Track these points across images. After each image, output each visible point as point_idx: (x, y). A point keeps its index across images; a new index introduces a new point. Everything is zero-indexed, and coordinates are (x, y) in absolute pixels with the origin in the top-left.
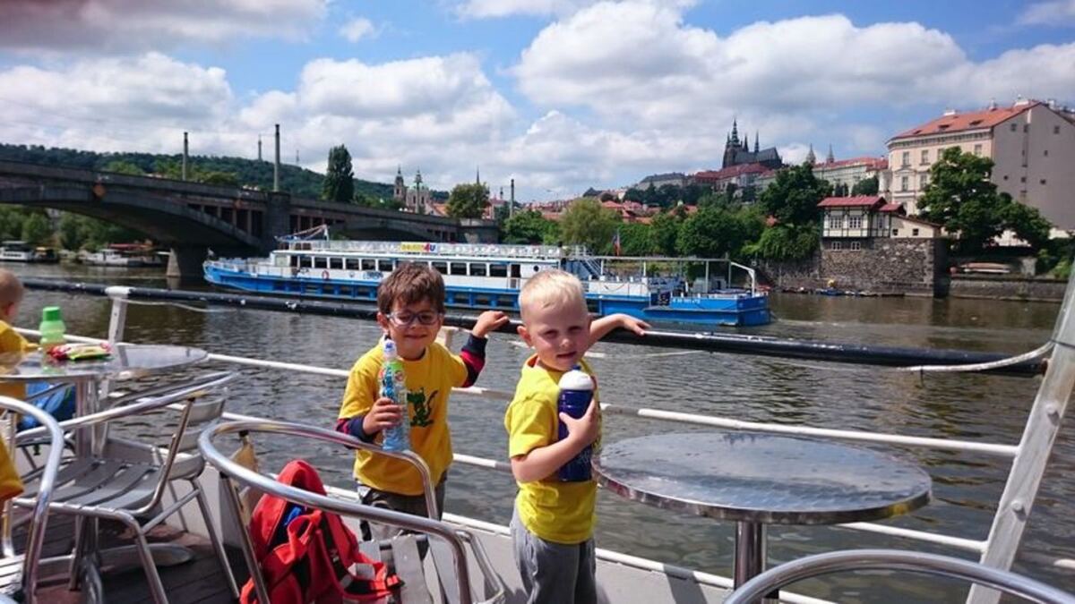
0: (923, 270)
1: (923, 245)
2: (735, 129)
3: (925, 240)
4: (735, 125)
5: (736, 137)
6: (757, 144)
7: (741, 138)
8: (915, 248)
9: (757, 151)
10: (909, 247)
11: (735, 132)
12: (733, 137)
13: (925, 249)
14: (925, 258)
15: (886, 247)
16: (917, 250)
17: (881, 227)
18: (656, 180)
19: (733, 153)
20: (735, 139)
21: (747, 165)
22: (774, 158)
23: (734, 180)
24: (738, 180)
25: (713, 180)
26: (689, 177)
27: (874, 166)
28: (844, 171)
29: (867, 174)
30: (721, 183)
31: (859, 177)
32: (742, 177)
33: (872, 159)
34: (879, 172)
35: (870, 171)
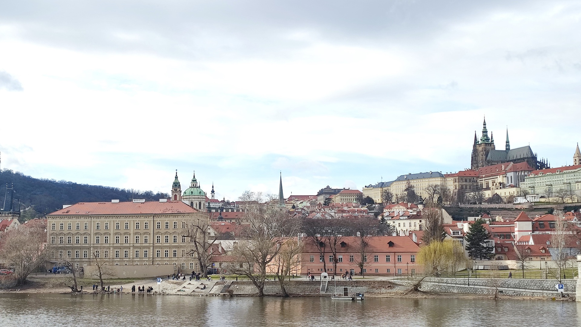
2: (485, 127)
4: (485, 124)
5: (487, 136)
6: (507, 142)
7: (489, 136)
9: (508, 149)
11: (485, 132)
12: (484, 136)
18: (412, 179)
19: (485, 151)
20: (485, 138)
21: (512, 163)
22: (530, 156)
23: (500, 179)
24: (505, 178)
25: (475, 178)
26: (448, 176)
30: (484, 181)
32: (509, 175)
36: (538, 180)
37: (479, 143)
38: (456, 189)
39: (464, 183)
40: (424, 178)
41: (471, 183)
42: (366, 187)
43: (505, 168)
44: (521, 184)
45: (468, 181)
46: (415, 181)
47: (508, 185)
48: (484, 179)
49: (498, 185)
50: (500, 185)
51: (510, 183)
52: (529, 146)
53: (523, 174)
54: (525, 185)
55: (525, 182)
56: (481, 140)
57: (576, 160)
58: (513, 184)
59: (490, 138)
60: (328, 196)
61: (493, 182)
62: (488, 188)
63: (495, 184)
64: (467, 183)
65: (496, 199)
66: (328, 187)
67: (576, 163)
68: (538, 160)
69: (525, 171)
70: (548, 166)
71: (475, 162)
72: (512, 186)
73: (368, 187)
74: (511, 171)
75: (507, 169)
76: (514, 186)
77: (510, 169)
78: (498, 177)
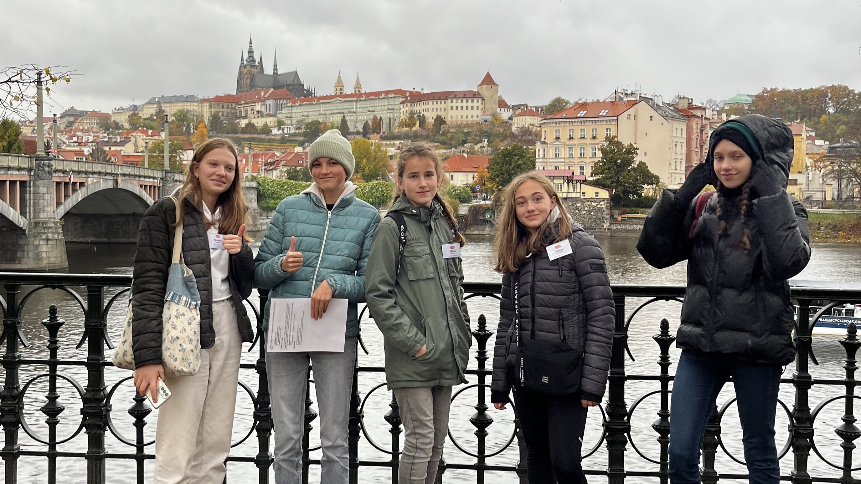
0: (603, 220)
1: (602, 203)
2: (251, 47)
3: (604, 200)
4: (251, 43)
5: (253, 57)
6: (275, 65)
7: (257, 58)
8: (597, 205)
10: (593, 204)
11: (251, 52)
13: (603, 205)
14: (604, 211)
15: (579, 205)
16: (599, 206)
17: (574, 191)
18: (165, 103)
19: (250, 74)
20: (251, 59)
21: (272, 90)
22: (296, 82)
23: (258, 107)
24: (263, 106)
25: (233, 105)
26: (204, 101)
27: (409, 98)
28: (377, 103)
29: (402, 106)
30: (242, 108)
31: (393, 109)
32: (268, 102)
33: (406, 92)
34: (413, 105)
35: (404, 103)
36: (295, 110)
37: (245, 64)
38: (210, 116)
39: (221, 110)
40: (178, 102)
41: (229, 110)
42: (115, 109)
43: (265, 95)
44: (279, 113)
45: (225, 107)
46: (168, 105)
47: (266, 113)
48: (242, 106)
49: (256, 113)
50: (258, 114)
51: (268, 112)
52: (296, 72)
53: (281, 102)
54: (282, 115)
55: (283, 112)
56: (247, 61)
57: (337, 89)
58: (271, 113)
60: (72, 119)
61: (252, 110)
62: (245, 117)
63: (253, 112)
64: (225, 110)
65: (250, 127)
66: (72, 108)
68: (305, 88)
69: (283, 99)
71: (241, 87)
72: (269, 115)
73: (118, 110)
74: (269, 98)
75: (266, 96)
76: (272, 116)
77: (269, 96)
78: (257, 104)
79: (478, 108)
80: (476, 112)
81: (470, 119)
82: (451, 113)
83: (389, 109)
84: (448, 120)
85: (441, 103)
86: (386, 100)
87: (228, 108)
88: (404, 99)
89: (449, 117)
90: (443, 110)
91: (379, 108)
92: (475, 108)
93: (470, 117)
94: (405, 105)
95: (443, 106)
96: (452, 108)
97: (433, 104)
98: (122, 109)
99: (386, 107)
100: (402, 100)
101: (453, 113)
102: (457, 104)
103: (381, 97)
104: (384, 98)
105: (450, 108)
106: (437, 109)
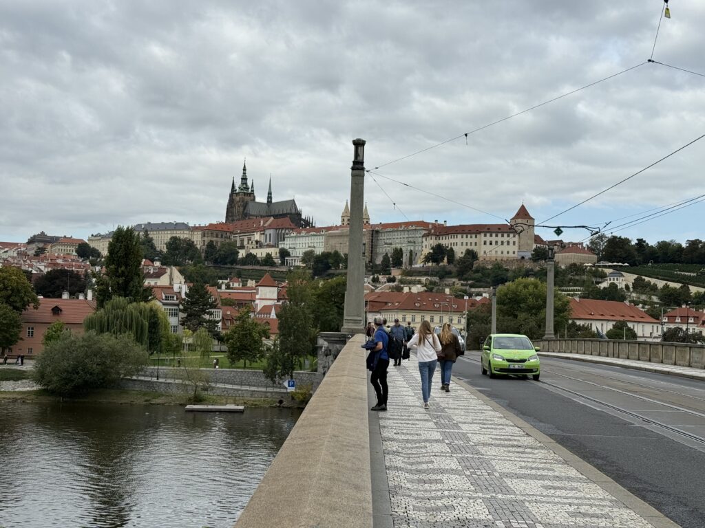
2: (244, 173)
4: (245, 169)
5: (246, 184)
6: (270, 193)
7: (249, 184)
9: (270, 201)
11: (244, 179)
12: (243, 184)
18: (152, 230)
19: (243, 201)
20: (244, 186)
21: (272, 218)
22: (293, 211)
23: (257, 237)
24: (263, 236)
25: (228, 234)
26: (195, 229)
27: (433, 231)
28: (396, 235)
29: (424, 239)
30: (238, 238)
31: (414, 243)
32: (268, 232)
33: (428, 224)
34: (438, 238)
35: (428, 236)
36: (299, 241)
37: (237, 191)
38: (204, 245)
39: (215, 239)
40: (166, 229)
41: (223, 240)
42: (92, 235)
43: (264, 223)
44: (282, 244)
45: (220, 236)
46: (155, 233)
47: (266, 244)
48: (238, 235)
49: (254, 243)
50: (257, 244)
51: (268, 242)
52: (294, 201)
53: (283, 232)
54: (285, 246)
55: (285, 242)
56: (239, 188)
57: (344, 220)
58: (271, 243)
59: (250, 187)
60: (41, 245)
61: (249, 240)
62: (242, 247)
63: (250, 242)
64: (218, 239)
65: (251, 258)
66: (43, 233)
67: (343, 224)
68: (303, 217)
69: (286, 229)
70: (314, 225)
71: (230, 214)
72: (269, 246)
73: (96, 236)
74: (270, 227)
75: (266, 225)
76: (272, 246)
77: (270, 225)
78: (255, 233)
79: (514, 243)
80: (511, 248)
81: (505, 254)
82: (484, 248)
83: (409, 242)
84: (481, 255)
85: (471, 237)
86: (406, 233)
87: (222, 237)
88: (426, 232)
89: (482, 253)
90: (473, 244)
91: (398, 241)
92: (511, 243)
93: (505, 253)
94: (429, 238)
95: (474, 240)
96: (485, 243)
97: (462, 237)
98: (100, 236)
99: (406, 240)
100: (424, 232)
101: (488, 248)
102: (491, 239)
103: (400, 229)
104: (404, 231)
105: (483, 243)
106: (467, 243)
